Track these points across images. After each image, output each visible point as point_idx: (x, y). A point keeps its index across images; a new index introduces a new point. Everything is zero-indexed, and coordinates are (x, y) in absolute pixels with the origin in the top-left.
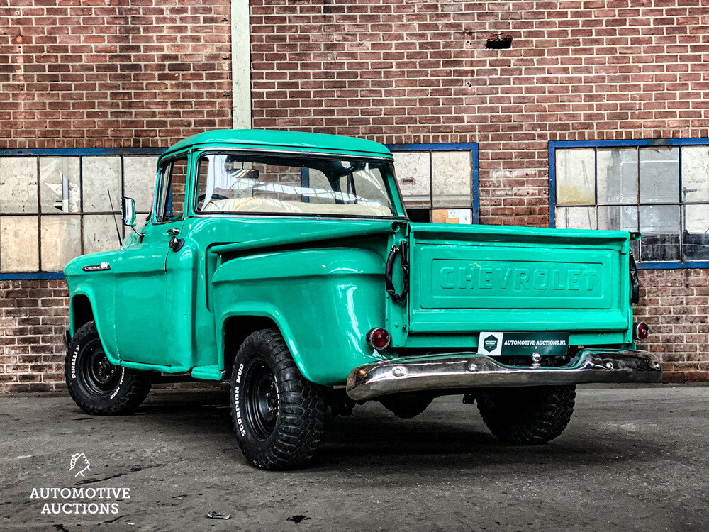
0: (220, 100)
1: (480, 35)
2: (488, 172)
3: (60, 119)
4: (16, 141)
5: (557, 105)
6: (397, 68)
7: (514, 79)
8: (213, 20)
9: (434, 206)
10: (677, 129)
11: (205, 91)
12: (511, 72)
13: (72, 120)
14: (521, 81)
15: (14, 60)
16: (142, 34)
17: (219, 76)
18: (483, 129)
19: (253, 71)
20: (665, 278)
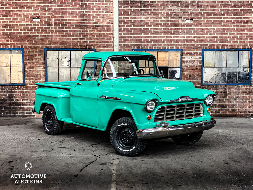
0: (110, 35)
1: (184, 18)
2: (185, 57)
3: (65, 40)
4: (52, 46)
5: (205, 39)
6: (160, 27)
7: (193, 31)
8: (108, 12)
9: (170, 67)
10: (238, 46)
11: (106, 33)
12: (192, 29)
13: (68, 41)
14: (195, 31)
15: (51, 22)
16: (88, 16)
17: (110, 29)
18: (184, 45)
19: (119, 27)
20: (233, 88)
